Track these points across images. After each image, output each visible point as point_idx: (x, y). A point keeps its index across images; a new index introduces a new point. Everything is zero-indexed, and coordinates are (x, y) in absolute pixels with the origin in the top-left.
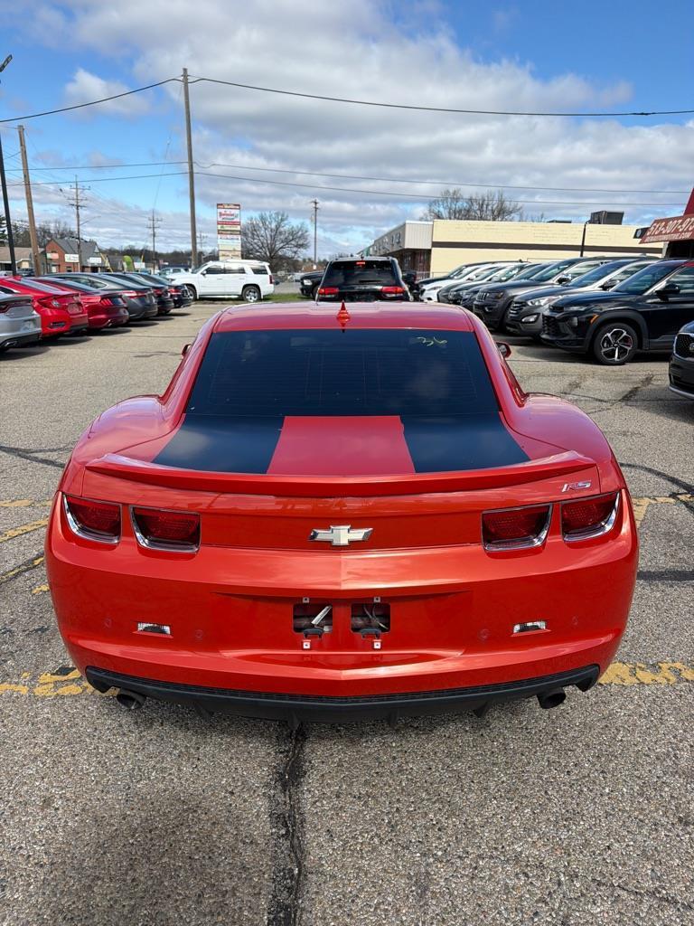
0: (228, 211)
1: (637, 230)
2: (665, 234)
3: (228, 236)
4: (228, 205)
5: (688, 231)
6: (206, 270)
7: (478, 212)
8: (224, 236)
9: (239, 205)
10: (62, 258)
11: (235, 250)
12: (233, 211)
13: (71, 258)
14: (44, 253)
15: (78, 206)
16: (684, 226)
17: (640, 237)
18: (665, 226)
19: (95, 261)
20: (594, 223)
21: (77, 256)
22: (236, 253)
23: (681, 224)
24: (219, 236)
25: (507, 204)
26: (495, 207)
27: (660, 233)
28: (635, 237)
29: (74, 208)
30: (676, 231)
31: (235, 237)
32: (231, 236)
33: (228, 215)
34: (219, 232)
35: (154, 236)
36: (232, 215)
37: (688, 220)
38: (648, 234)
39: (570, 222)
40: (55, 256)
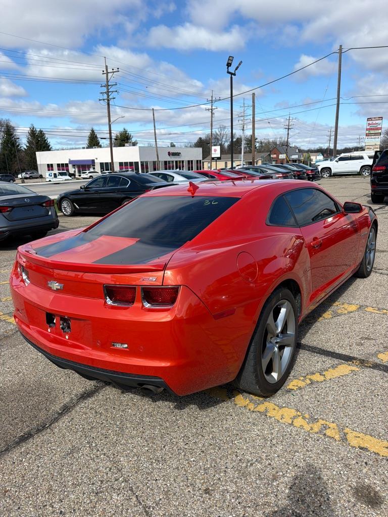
0: (374, 122)
3: (373, 137)
4: (375, 118)
6: (339, 159)
8: (370, 137)
9: (382, 118)
10: (278, 156)
11: (376, 145)
12: (377, 122)
13: (282, 156)
14: (270, 155)
15: (289, 129)
19: (295, 157)
21: (285, 155)
22: (377, 146)
24: (367, 137)
29: (287, 130)
31: (377, 137)
32: (375, 137)
33: (373, 124)
34: (367, 135)
35: (330, 140)
36: (376, 124)
40: (275, 156)
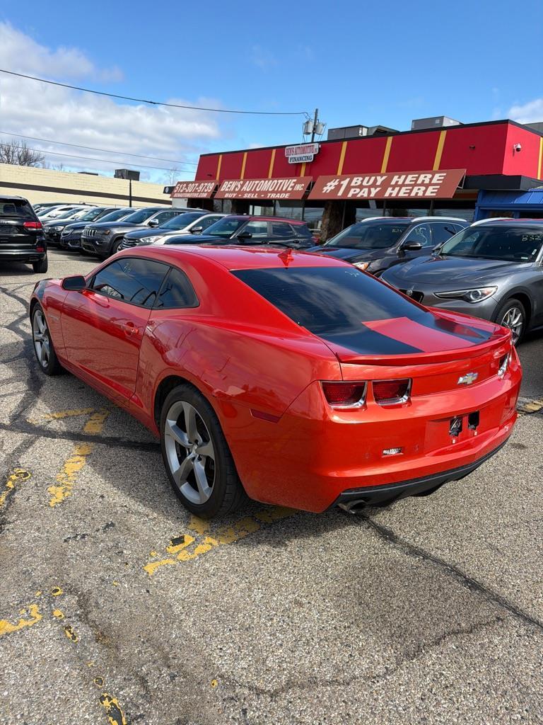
1: (165, 188)
2: (188, 192)
5: (204, 192)
7: (6, 157)
16: (200, 188)
17: (168, 193)
18: (187, 187)
20: (118, 177)
23: (198, 186)
25: (31, 152)
26: (21, 154)
27: (184, 192)
28: (164, 192)
30: (196, 191)
37: (203, 184)
38: (175, 191)
39: (97, 175)
